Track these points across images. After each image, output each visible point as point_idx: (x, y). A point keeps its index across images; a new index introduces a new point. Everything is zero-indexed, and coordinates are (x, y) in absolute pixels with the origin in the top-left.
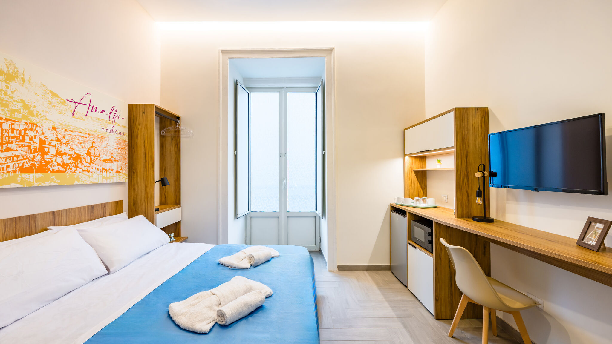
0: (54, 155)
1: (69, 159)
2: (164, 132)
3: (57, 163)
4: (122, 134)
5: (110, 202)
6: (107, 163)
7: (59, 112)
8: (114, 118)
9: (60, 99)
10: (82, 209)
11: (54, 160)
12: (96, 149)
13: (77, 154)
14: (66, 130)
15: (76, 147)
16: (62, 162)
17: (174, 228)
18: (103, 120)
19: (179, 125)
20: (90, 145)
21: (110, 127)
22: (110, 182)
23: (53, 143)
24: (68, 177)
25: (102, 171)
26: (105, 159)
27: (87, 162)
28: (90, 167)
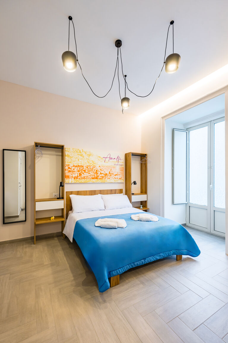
1: (104, 175)
2: (142, 162)
3: (100, 176)
4: (122, 165)
5: (118, 189)
7: (101, 161)
8: (118, 160)
9: (101, 158)
10: (108, 190)
12: (112, 171)
14: (103, 167)
15: (105, 171)
17: (144, 203)
18: (114, 161)
19: (146, 158)
21: (117, 164)
22: (117, 182)
24: (103, 180)
25: (114, 178)
26: (115, 174)
28: (110, 177)
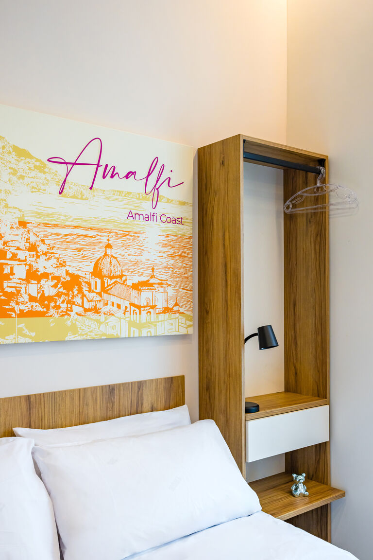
0: (23, 280)
1: (55, 286)
2: (291, 206)
3: (30, 295)
4: (179, 221)
5: (152, 380)
6: (141, 291)
7: (33, 187)
8: (157, 187)
9: (33, 161)
10: (89, 393)
11: (23, 291)
12: (114, 261)
13: (71, 275)
14: (47, 225)
15: (68, 260)
16: (38, 293)
17: (314, 458)
18: (129, 193)
19: (324, 181)
20: (98, 253)
21: (146, 208)
22: (149, 335)
23: (21, 255)
24: (52, 325)
25: (128, 309)
26: (136, 281)
27: (93, 292)
28: (100, 301)
